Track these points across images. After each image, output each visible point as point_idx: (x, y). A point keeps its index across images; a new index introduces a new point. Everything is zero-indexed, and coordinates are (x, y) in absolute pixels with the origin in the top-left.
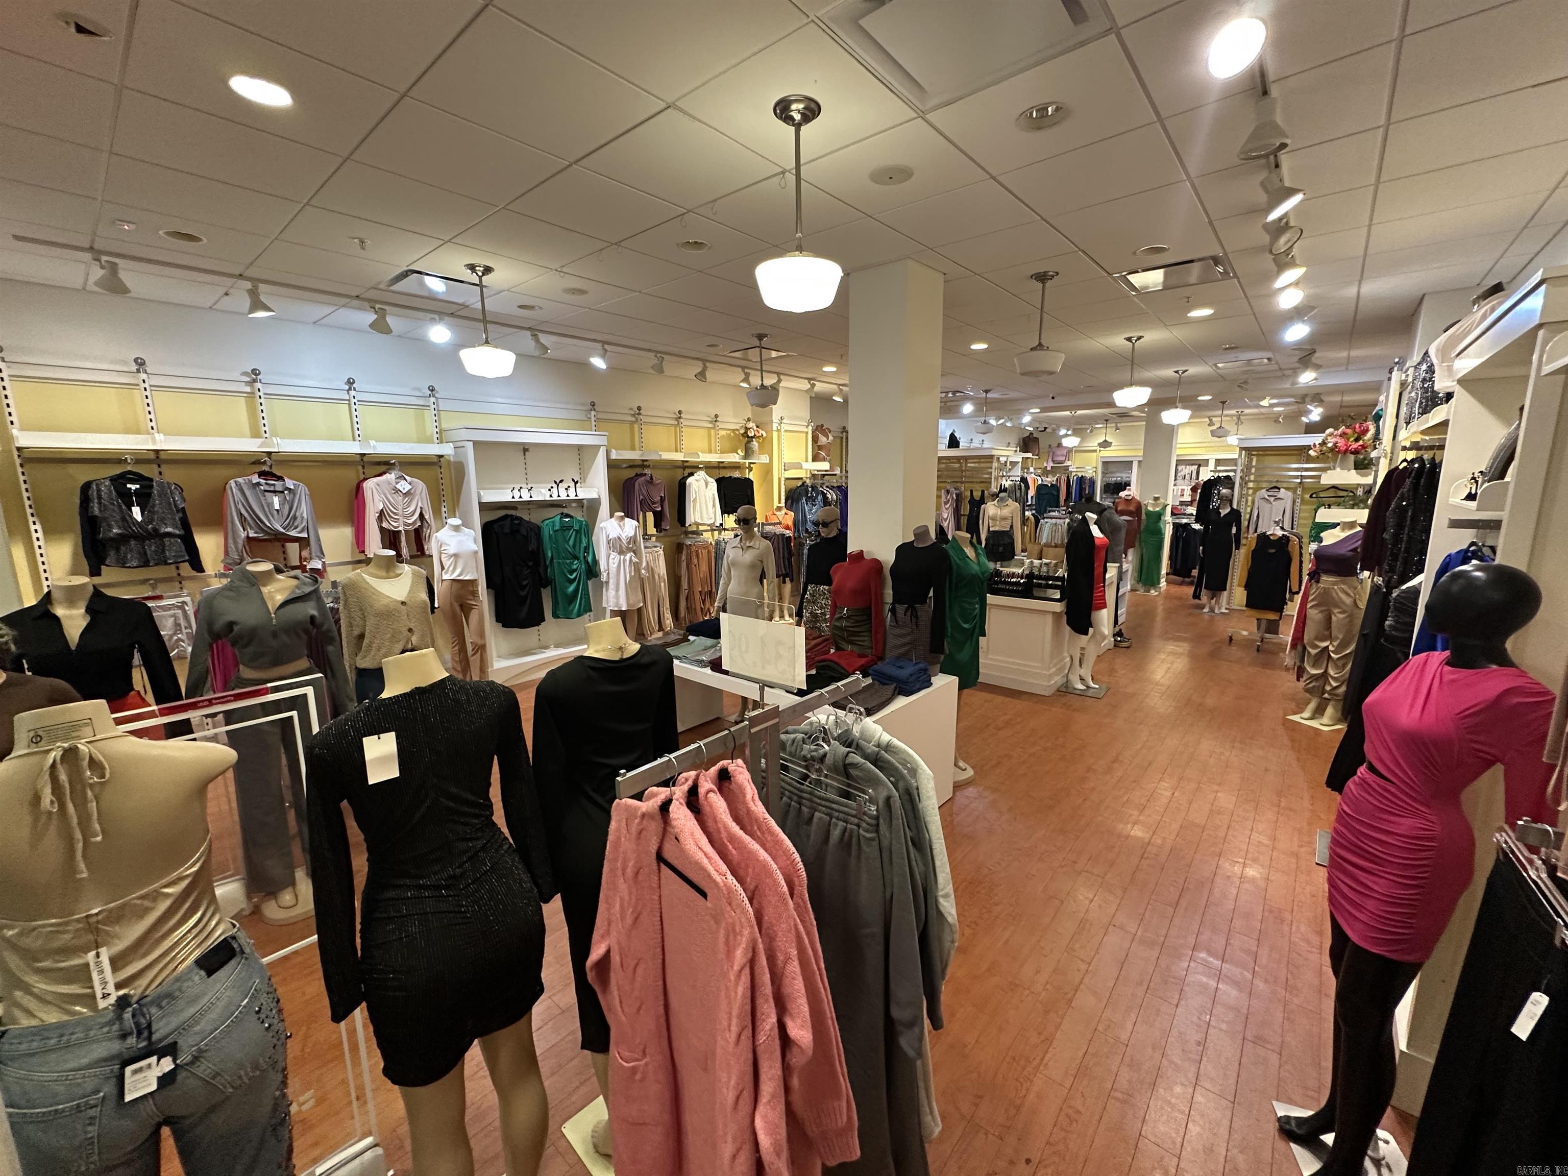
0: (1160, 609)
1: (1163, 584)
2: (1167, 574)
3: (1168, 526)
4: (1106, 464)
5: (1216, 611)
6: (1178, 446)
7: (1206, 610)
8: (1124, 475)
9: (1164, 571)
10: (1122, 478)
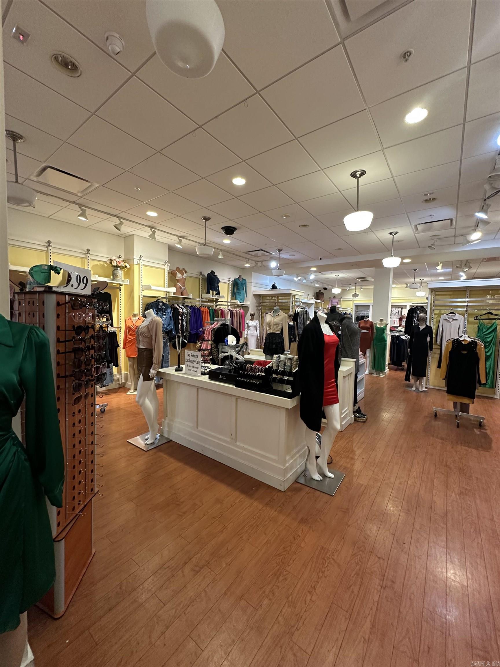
0: (386, 387)
1: (387, 370)
2: (389, 364)
3: (388, 336)
4: (357, 307)
5: (420, 390)
6: (392, 299)
7: (414, 389)
8: (366, 313)
9: (387, 363)
10: (365, 314)
